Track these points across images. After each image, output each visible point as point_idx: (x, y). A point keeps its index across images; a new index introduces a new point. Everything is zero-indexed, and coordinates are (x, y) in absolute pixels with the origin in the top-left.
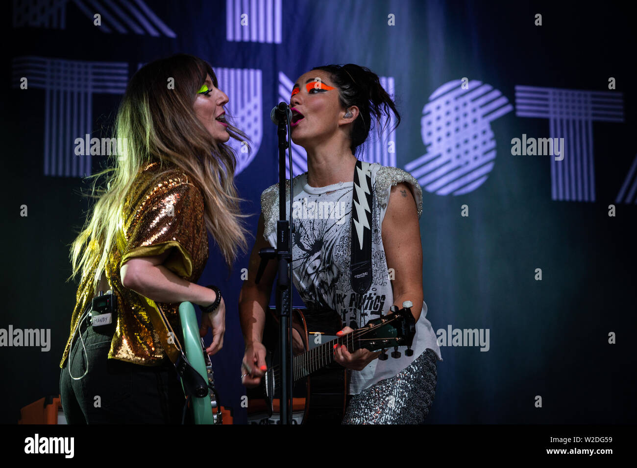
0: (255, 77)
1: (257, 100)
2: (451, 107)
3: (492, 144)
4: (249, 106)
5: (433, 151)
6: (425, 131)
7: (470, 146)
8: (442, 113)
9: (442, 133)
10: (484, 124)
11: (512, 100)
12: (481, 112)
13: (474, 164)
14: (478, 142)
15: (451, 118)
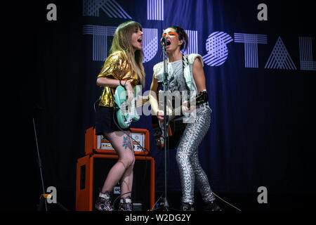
0: (156, 31)
1: (156, 38)
2: (214, 40)
3: (227, 51)
4: (154, 40)
5: (209, 53)
6: (207, 47)
7: (220, 52)
8: (212, 41)
9: (212, 48)
10: (224, 45)
11: (233, 38)
12: (223, 41)
13: (221, 57)
14: (223, 50)
15: (215, 43)
